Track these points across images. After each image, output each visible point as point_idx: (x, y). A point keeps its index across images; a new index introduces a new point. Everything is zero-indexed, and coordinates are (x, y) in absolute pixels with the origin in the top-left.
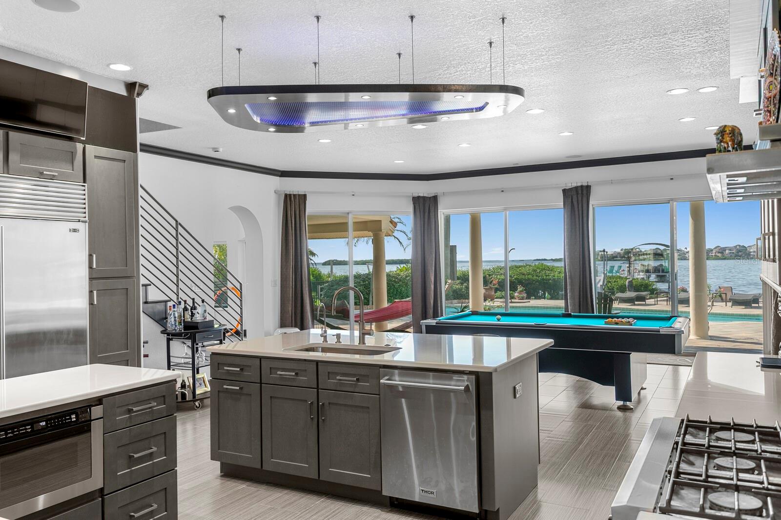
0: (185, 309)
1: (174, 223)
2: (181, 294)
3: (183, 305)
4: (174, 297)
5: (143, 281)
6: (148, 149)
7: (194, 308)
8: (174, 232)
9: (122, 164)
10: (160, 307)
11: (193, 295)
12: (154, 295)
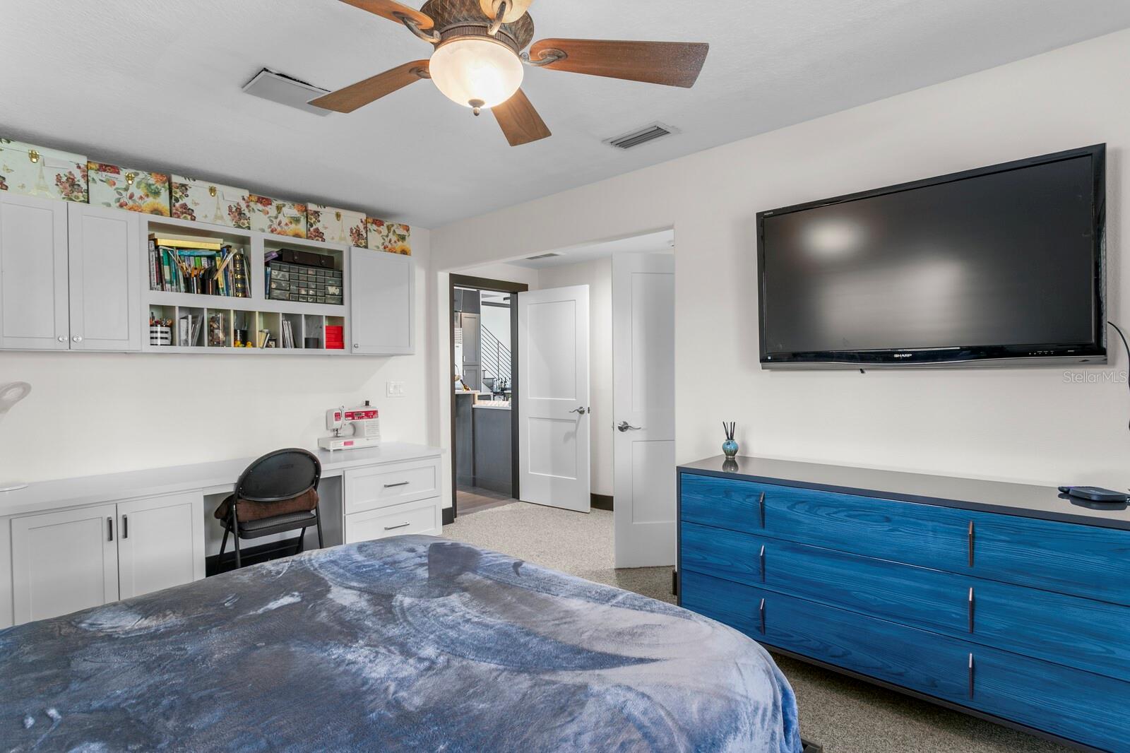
0: (502, 382)
1: (497, 342)
2: (500, 376)
3: (500, 380)
4: (497, 377)
5: (483, 369)
6: (485, 303)
7: (505, 382)
8: (497, 346)
9: (474, 320)
10: (491, 381)
11: (505, 376)
12: (488, 375)
